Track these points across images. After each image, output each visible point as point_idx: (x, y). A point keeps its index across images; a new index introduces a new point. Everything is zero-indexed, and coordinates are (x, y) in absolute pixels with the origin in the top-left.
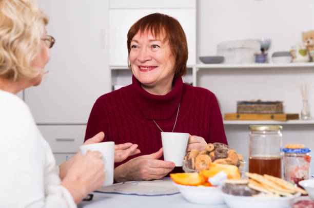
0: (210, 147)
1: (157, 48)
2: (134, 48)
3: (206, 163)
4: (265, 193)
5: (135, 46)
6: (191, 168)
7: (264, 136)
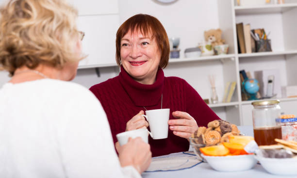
0: (216, 123)
1: (146, 45)
2: (124, 46)
3: (216, 137)
5: (125, 45)
6: (203, 144)
7: (266, 109)
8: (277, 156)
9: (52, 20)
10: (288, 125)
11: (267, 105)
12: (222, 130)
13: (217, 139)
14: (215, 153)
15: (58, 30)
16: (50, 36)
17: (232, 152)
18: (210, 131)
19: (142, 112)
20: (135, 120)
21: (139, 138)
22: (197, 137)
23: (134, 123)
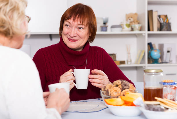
0: (119, 82)
4: (171, 109)
6: (108, 95)
7: (153, 76)
8: (154, 110)
9: (7, 4)
10: (168, 87)
11: (154, 72)
12: (122, 87)
13: (118, 93)
14: (114, 103)
15: (10, 12)
16: (5, 15)
17: (126, 103)
18: (114, 87)
19: (71, 70)
20: (66, 76)
21: (63, 89)
22: (105, 91)
23: (65, 77)
